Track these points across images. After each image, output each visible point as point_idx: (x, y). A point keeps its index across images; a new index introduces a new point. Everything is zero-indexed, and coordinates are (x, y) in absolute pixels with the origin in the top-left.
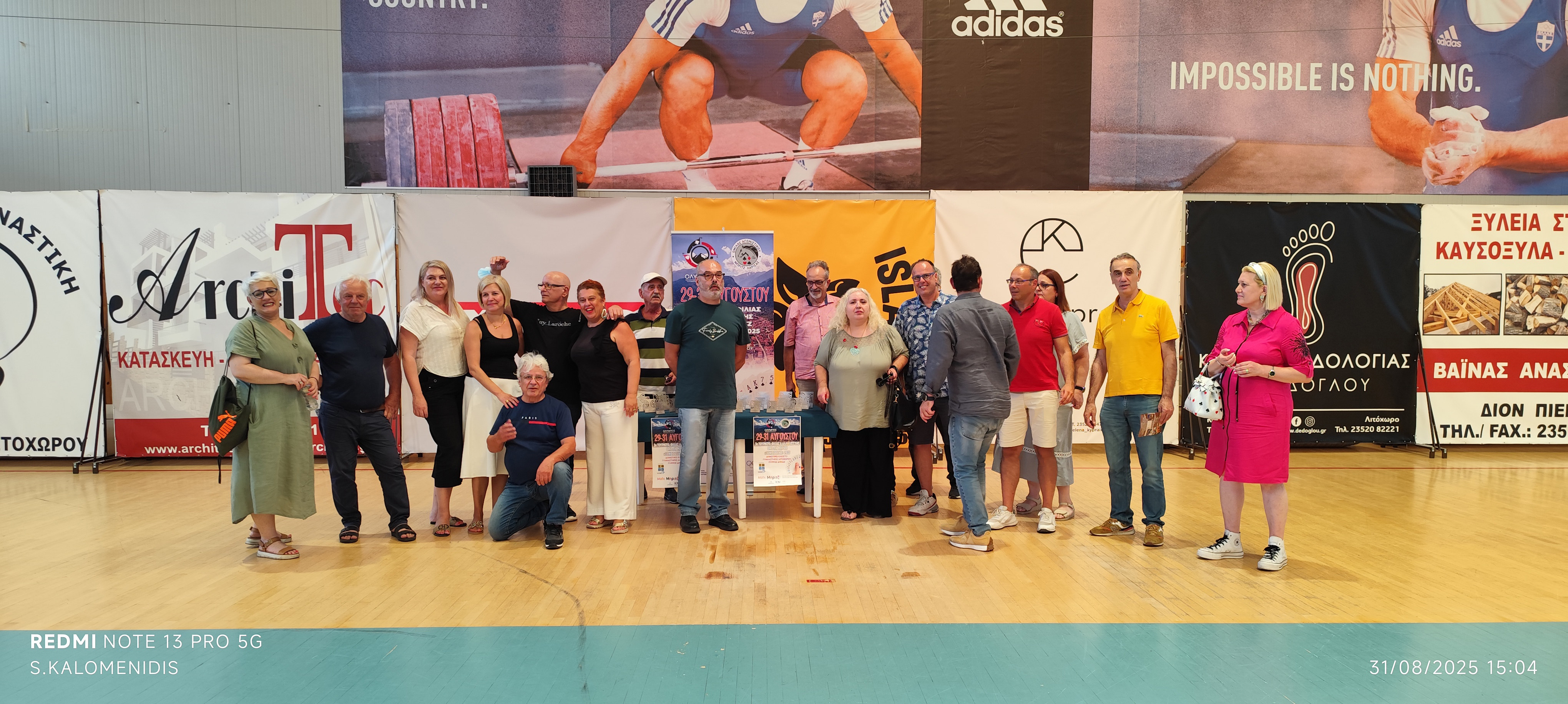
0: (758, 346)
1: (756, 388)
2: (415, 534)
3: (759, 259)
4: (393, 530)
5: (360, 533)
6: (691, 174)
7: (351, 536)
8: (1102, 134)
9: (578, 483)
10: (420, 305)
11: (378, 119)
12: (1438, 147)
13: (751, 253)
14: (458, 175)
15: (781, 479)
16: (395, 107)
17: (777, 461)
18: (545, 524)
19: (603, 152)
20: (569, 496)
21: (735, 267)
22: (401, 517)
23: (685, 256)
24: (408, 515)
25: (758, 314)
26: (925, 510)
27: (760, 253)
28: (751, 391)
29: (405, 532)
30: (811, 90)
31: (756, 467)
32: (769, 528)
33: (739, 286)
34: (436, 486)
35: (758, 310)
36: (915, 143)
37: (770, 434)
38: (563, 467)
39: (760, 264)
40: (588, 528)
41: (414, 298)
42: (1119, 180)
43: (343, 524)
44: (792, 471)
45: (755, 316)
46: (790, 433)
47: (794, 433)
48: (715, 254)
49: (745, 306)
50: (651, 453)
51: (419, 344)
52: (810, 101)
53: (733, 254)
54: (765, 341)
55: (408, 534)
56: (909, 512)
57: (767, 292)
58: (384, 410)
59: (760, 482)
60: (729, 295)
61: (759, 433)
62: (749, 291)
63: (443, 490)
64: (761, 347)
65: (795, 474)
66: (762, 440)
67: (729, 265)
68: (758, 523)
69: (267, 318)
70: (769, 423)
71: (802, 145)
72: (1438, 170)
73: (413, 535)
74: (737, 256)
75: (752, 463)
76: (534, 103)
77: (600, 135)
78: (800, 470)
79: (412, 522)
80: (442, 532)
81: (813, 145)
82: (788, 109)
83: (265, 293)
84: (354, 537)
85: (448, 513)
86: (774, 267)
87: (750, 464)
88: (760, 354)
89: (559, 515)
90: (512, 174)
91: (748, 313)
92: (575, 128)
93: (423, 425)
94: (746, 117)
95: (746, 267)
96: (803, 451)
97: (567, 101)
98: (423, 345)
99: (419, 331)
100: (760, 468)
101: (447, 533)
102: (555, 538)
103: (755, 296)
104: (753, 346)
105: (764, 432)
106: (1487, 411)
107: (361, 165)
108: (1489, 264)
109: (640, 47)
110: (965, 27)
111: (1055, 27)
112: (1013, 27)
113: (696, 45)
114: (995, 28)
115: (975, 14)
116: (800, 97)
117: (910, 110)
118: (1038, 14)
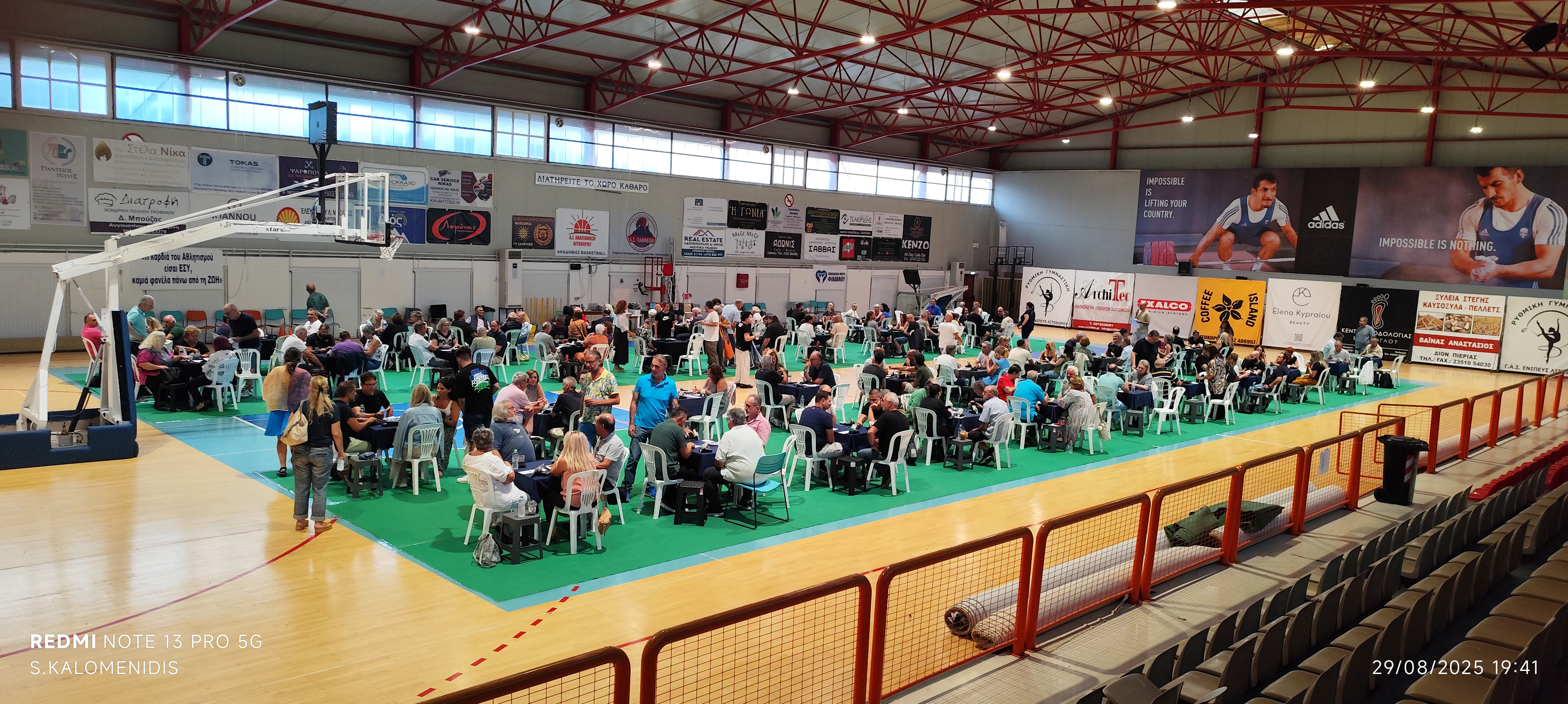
6: (1224, 265)
8: (1355, 259)
11: (1143, 247)
12: (1477, 270)
14: (1161, 263)
16: (1147, 244)
19: (1201, 258)
30: (1262, 243)
36: (1293, 259)
52: (1262, 246)
71: (1258, 258)
72: (1477, 277)
76: (1183, 244)
77: (1200, 254)
81: (1261, 258)
82: (1255, 248)
90: (1175, 265)
92: (1194, 251)
97: (1192, 244)
106: (1436, 354)
107: (1138, 259)
108: (1440, 310)
109: (1214, 229)
110: (1312, 225)
111: (1342, 226)
112: (1328, 225)
113: (1230, 229)
114: (1322, 226)
115: (1316, 222)
116: (1259, 244)
117: (1292, 249)
118: (1336, 222)
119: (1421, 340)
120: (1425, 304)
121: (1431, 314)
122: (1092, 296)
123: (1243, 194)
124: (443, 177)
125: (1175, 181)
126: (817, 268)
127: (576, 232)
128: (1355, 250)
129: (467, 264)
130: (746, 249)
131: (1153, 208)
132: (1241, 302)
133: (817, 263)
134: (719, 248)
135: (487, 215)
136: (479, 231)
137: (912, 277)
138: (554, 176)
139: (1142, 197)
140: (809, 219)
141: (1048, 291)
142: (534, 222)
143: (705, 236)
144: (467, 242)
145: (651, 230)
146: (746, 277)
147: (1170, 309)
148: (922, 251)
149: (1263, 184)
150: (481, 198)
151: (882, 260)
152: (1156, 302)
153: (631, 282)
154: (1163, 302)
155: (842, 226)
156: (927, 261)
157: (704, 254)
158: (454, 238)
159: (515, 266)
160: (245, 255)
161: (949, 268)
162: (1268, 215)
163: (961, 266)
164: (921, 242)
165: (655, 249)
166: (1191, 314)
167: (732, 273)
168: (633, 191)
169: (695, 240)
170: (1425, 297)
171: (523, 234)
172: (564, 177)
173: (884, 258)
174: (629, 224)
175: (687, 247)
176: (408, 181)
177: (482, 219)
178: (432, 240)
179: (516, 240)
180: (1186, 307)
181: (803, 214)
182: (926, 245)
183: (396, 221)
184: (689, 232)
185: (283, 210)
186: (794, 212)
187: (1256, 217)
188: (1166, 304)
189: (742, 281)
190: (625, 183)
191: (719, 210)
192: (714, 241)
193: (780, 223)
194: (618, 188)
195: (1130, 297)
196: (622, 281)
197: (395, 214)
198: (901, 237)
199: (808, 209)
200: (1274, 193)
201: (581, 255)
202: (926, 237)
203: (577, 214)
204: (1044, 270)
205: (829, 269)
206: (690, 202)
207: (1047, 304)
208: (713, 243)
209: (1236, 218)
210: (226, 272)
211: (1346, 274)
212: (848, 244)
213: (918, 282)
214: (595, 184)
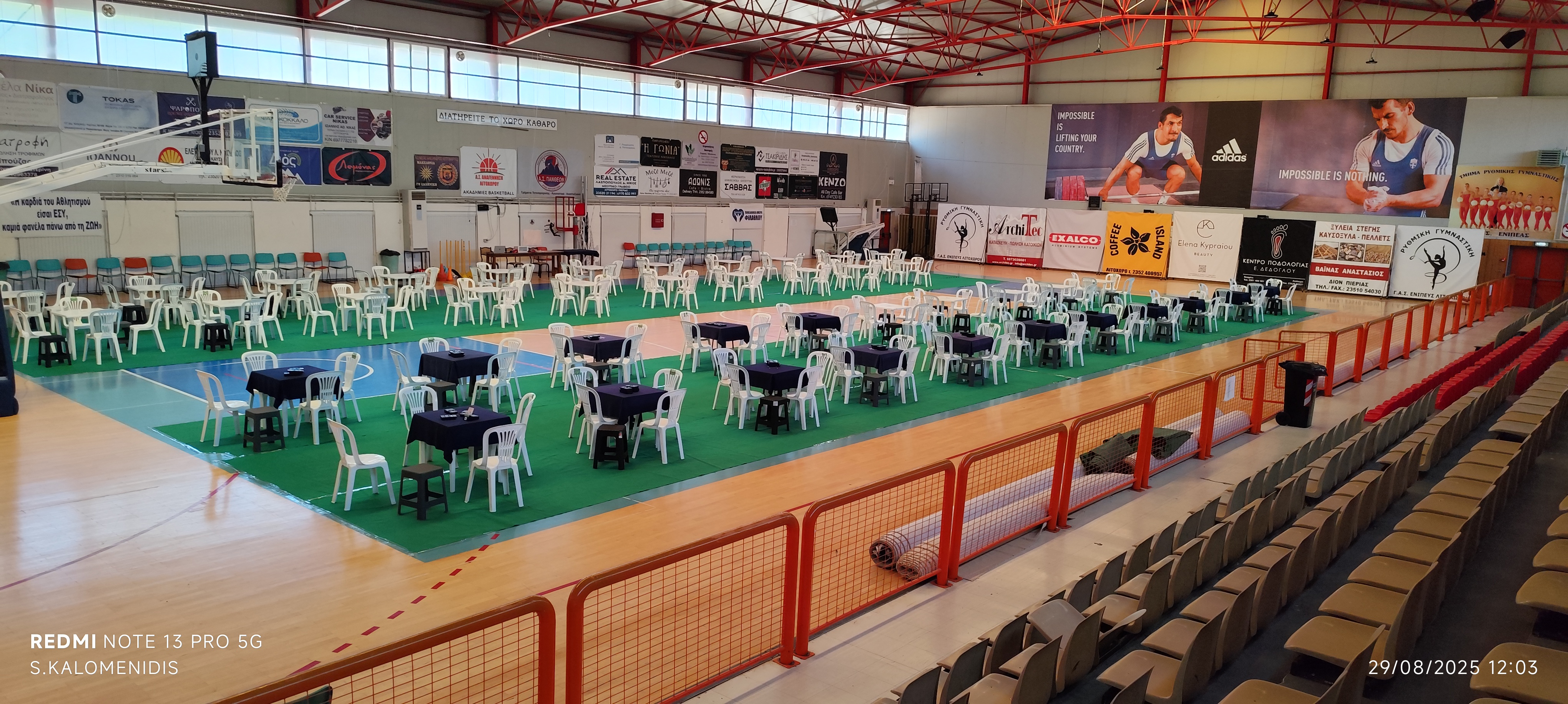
6: (1132, 199)
8: (1256, 191)
11: (1054, 182)
12: (1370, 200)
14: (1072, 197)
19: (1109, 192)
30: (1169, 176)
36: (1198, 192)
52: (1168, 179)
71: (1165, 192)
72: (1369, 207)
76: (1093, 178)
77: (1110, 187)
81: (1168, 192)
82: (1162, 181)
90: (1086, 197)
92: (1103, 186)
94: (1150, 184)
97: (1102, 178)
106: (1331, 282)
107: (1049, 194)
108: (1336, 239)
109: (1123, 163)
110: (1216, 158)
111: (1244, 159)
112: (1231, 158)
113: (1138, 163)
114: (1225, 159)
115: (1219, 155)
116: (1165, 178)
117: (1197, 183)
118: (1239, 155)
119: (1317, 269)
120: (1321, 234)
121: (1327, 244)
122: (1006, 232)
123: (1150, 128)
124: (339, 114)
125: (1085, 116)
126: (733, 206)
127: (483, 171)
128: (1256, 182)
129: (367, 206)
130: (660, 188)
131: (1064, 143)
132: (1148, 235)
133: (733, 201)
134: (632, 187)
135: (386, 154)
136: (379, 172)
137: (829, 215)
138: (457, 112)
139: (1053, 132)
140: (724, 156)
141: (962, 227)
142: (437, 161)
143: (617, 175)
144: (367, 183)
145: (561, 169)
146: (661, 216)
147: (1080, 243)
148: (838, 188)
149: (1170, 117)
150: (380, 136)
151: (799, 197)
152: (1067, 236)
153: (542, 222)
154: (1074, 236)
155: (758, 164)
156: (844, 198)
157: (617, 193)
158: (352, 179)
159: (419, 207)
160: (125, 199)
161: (866, 206)
162: (1174, 149)
163: (878, 203)
164: (837, 179)
165: (567, 188)
166: (1101, 246)
167: (647, 212)
168: (541, 128)
169: (607, 178)
170: (1320, 227)
171: (426, 173)
172: (468, 113)
173: (800, 196)
174: (538, 163)
175: (600, 186)
176: (299, 118)
177: (381, 157)
178: (329, 180)
179: (419, 180)
180: (1096, 240)
181: (718, 152)
182: (843, 183)
183: (289, 161)
184: (600, 170)
185: (165, 150)
186: (708, 149)
187: (1162, 151)
188: (1076, 238)
189: (658, 221)
190: (532, 119)
191: (629, 147)
192: (627, 179)
193: (694, 160)
194: (524, 125)
195: (1042, 232)
196: (532, 221)
197: (287, 153)
198: (817, 173)
199: (723, 145)
200: (1180, 127)
201: (488, 195)
202: (843, 174)
203: (484, 153)
204: (959, 206)
205: (745, 208)
206: (600, 139)
207: (962, 240)
208: (626, 182)
209: (1144, 152)
210: (106, 217)
211: (1248, 207)
212: (764, 181)
213: (836, 220)
214: (500, 120)
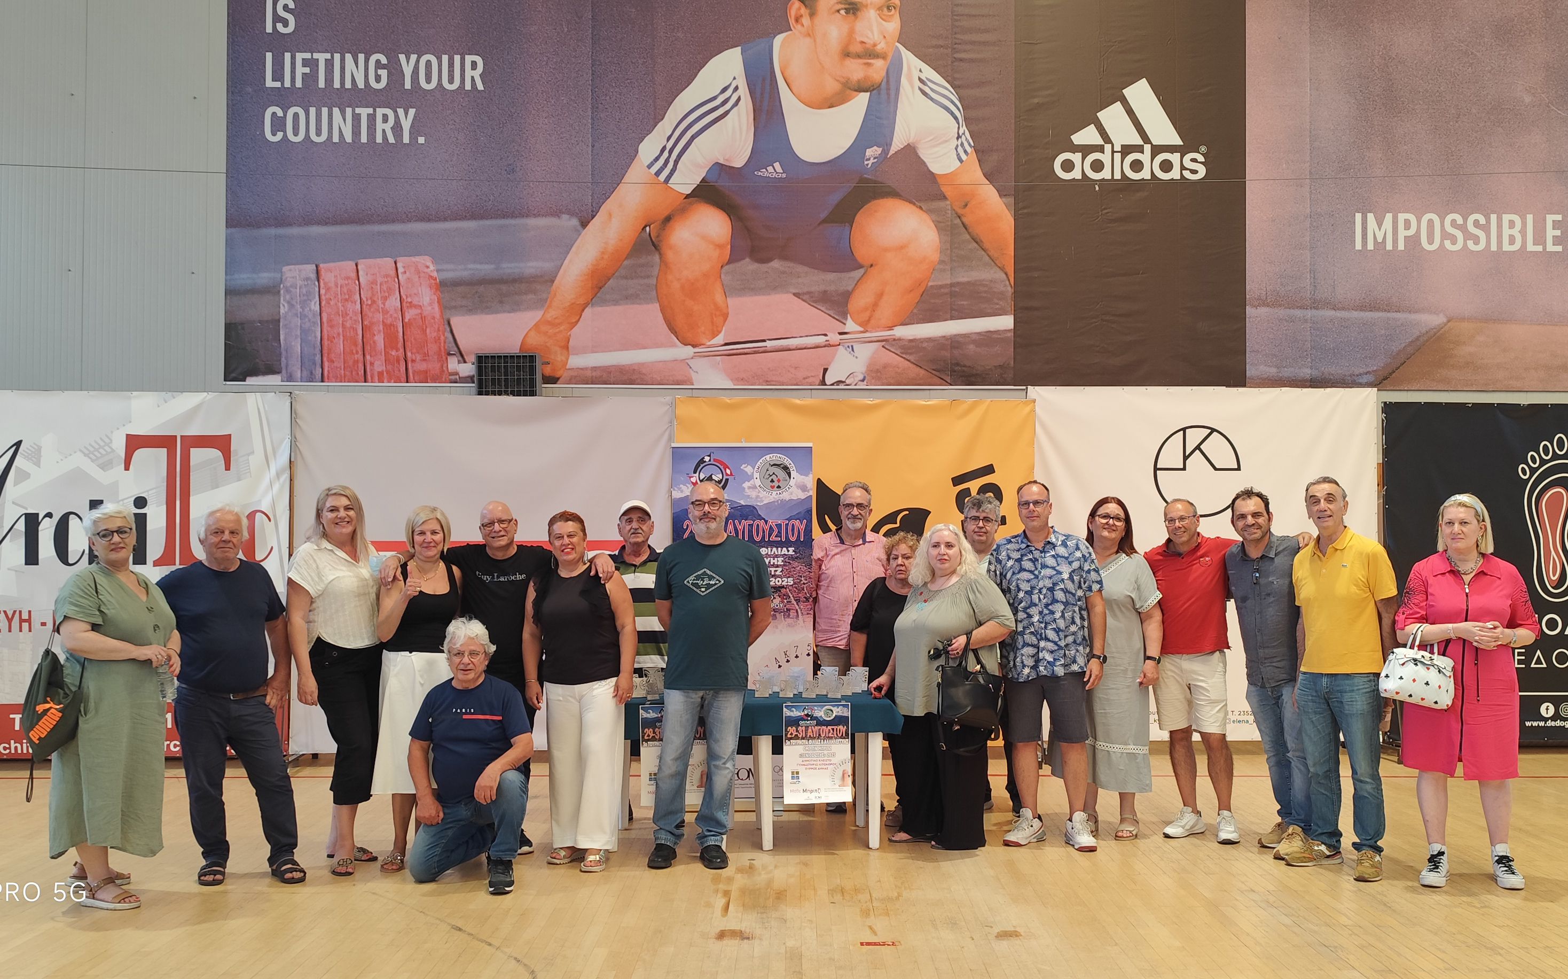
0: (790, 602)
1: (788, 661)
2: (305, 873)
3: (792, 482)
4: (274, 867)
5: (227, 870)
6: (697, 364)
7: (215, 875)
8: (1263, 310)
9: (536, 797)
10: (316, 548)
11: (272, 290)
13: (781, 474)
14: (379, 366)
15: (822, 794)
16: (296, 275)
17: (817, 767)
18: (488, 858)
19: (578, 335)
20: (522, 819)
21: (759, 492)
22: (284, 849)
23: (690, 477)
24: (295, 845)
25: (791, 557)
26: (1027, 838)
27: (793, 474)
28: (780, 666)
29: (291, 871)
30: (862, 252)
31: (787, 776)
32: (806, 864)
33: (764, 519)
34: (335, 802)
35: (791, 553)
36: (1006, 322)
37: (807, 727)
38: (514, 777)
39: (794, 489)
40: (549, 863)
41: (308, 539)
42: (1287, 373)
43: (204, 858)
44: (838, 782)
45: (787, 560)
46: (835, 727)
47: (841, 727)
48: (731, 474)
49: (772, 546)
50: (640, 756)
51: (312, 603)
52: (861, 267)
53: (756, 475)
54: (800, 595)
55: (294, 873)
56: (1004, 840)
57: (803, 527)
58: (265, 696)
59: (793, 797)
60: (750, 532)
61: (792, 726)
62: (779, 526)
63: (345, 809)
64: (795, 603)
65: (843, 785)
66: (796, 737)
67: (751, 490)
68: (790, 857)
69: (115, 566)
70: (806, 712)
71: (851, 326)
73: (302, 874)
74: (762, 478)
75: (781, 769)
77: (576, 312)
78: (849, 780)
79: (300, 855)
80: (343, 870)
81: (866, 325)
82: (831, 276)
83: (115, 534)
84: (219, 877)
85: (351, 842)
86: (813, 493)
87: (778, 770)
88: (793, 613)
89: (507, 847)
90: (453, 364)
91: (777, 556)
92: (541, 303)
93: (318, 715)
94: (775, 287)
95: (774, 493)
96: (853, 751)
97: (531, 267)
98: (318, 604)
99: (312, 583)
100: (793, 778)
101: (351, 870)
102: (502, 878)
103: (787, 533)
104: (783, 602)
105: (799, 725)
107: (249, 353)
109: (632, 195)
110: (1072, 167)
111: (1194, 167)
112: (1136, 167)
113: (709, 192)
114: (1113, 168)
115: (1086, 150)
116: (847, 260)
117: (998, 278)
118: (1171, 149)
128: (1259, 269)
139: (247, 36)
162: (877, 126)
187: (820, 135)
209: (731, 143)
